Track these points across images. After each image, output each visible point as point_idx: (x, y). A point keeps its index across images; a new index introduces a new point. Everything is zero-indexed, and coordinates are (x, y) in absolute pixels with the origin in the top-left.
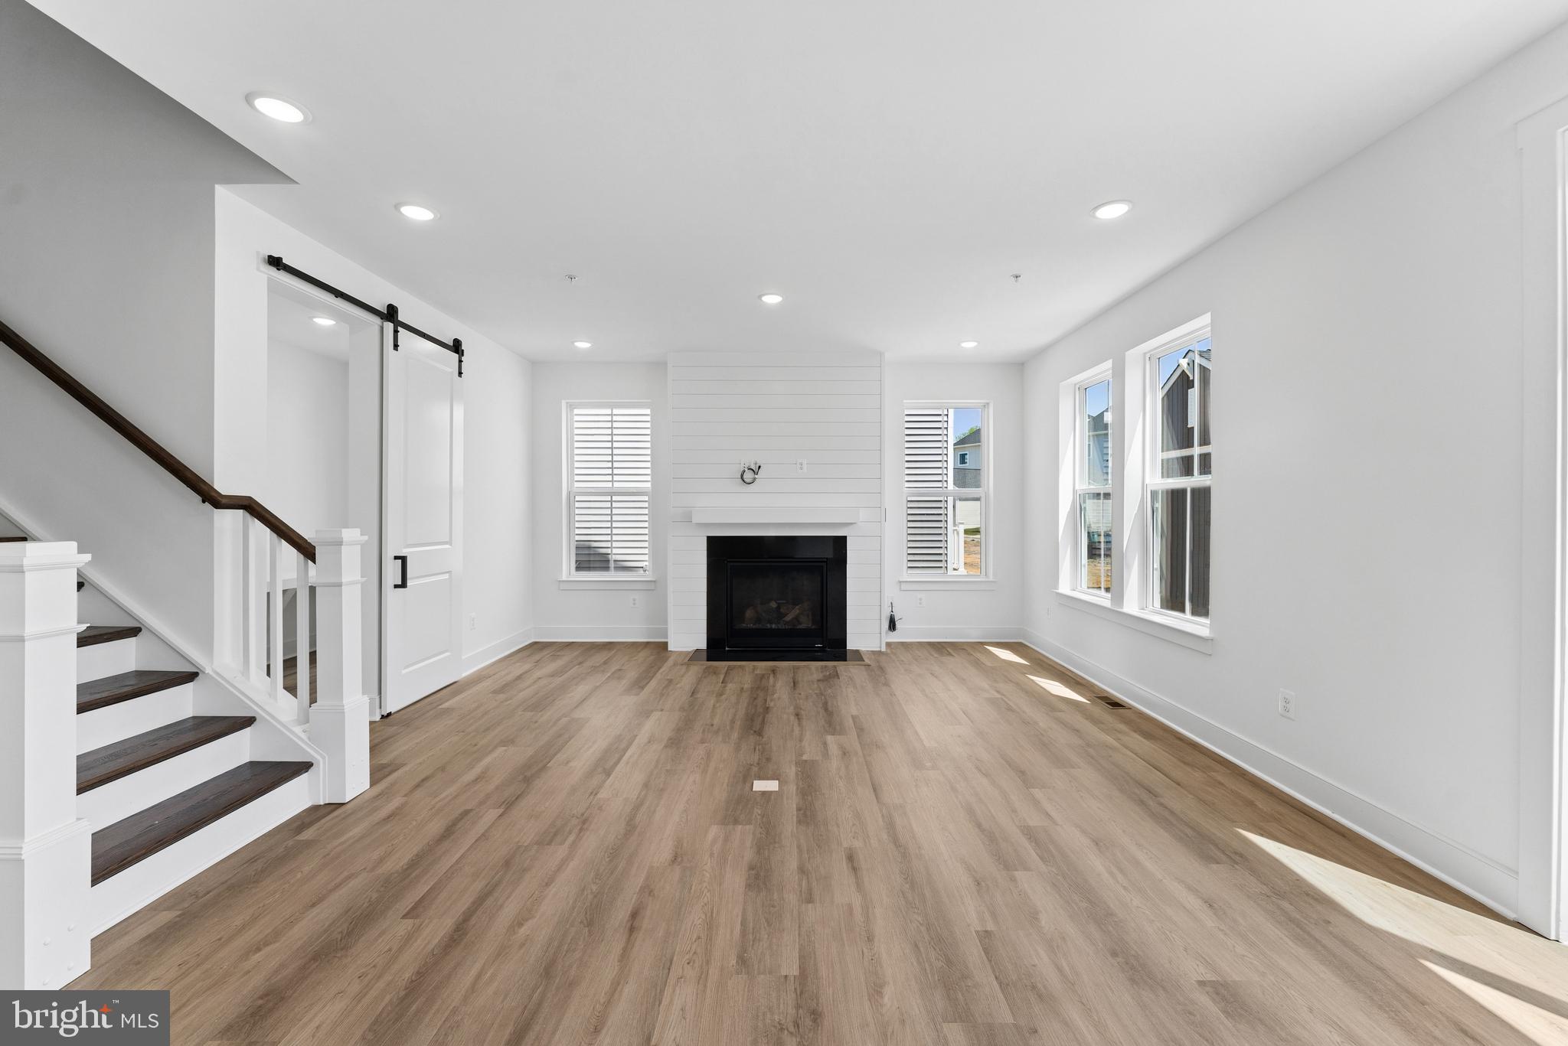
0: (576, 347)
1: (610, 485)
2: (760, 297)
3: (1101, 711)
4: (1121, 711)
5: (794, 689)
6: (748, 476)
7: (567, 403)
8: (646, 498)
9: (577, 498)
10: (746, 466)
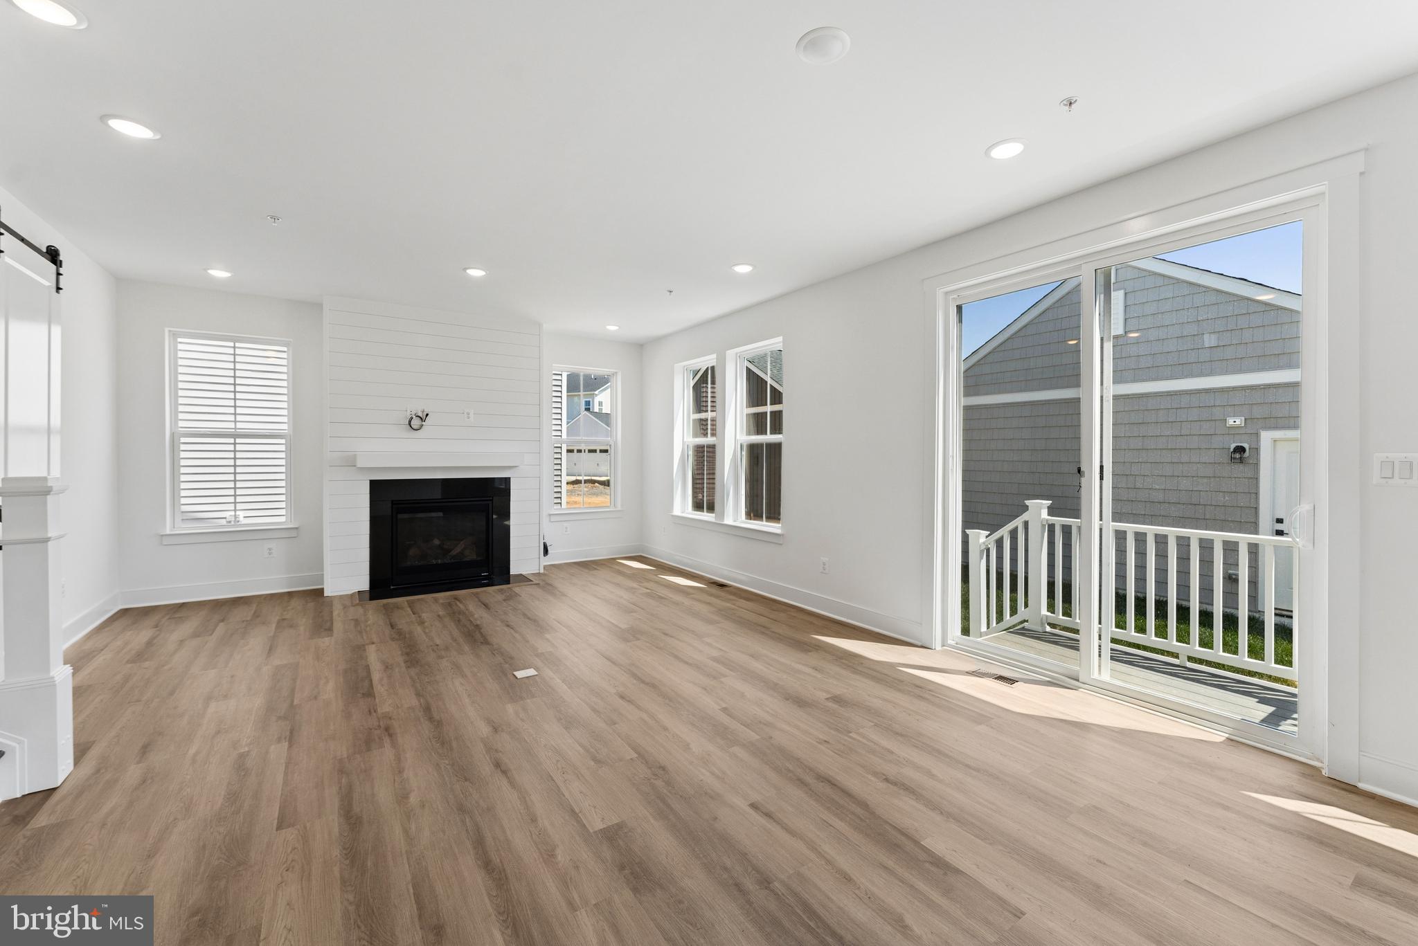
0: (210, 274)
1: (232, 425)
2: (465, 269)
3: (715, 590)
4: (727, 589)
5: (489, 609)
6: (416, 423)
7: (170, 331)
8: (283, 441)
9: (183, 440)
10: (413, 413)
